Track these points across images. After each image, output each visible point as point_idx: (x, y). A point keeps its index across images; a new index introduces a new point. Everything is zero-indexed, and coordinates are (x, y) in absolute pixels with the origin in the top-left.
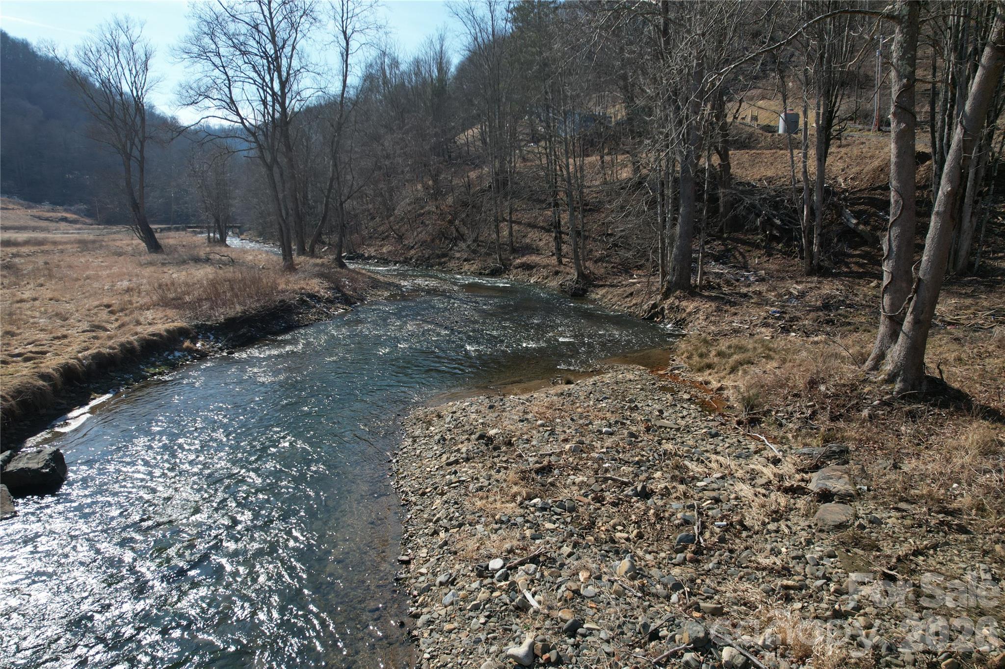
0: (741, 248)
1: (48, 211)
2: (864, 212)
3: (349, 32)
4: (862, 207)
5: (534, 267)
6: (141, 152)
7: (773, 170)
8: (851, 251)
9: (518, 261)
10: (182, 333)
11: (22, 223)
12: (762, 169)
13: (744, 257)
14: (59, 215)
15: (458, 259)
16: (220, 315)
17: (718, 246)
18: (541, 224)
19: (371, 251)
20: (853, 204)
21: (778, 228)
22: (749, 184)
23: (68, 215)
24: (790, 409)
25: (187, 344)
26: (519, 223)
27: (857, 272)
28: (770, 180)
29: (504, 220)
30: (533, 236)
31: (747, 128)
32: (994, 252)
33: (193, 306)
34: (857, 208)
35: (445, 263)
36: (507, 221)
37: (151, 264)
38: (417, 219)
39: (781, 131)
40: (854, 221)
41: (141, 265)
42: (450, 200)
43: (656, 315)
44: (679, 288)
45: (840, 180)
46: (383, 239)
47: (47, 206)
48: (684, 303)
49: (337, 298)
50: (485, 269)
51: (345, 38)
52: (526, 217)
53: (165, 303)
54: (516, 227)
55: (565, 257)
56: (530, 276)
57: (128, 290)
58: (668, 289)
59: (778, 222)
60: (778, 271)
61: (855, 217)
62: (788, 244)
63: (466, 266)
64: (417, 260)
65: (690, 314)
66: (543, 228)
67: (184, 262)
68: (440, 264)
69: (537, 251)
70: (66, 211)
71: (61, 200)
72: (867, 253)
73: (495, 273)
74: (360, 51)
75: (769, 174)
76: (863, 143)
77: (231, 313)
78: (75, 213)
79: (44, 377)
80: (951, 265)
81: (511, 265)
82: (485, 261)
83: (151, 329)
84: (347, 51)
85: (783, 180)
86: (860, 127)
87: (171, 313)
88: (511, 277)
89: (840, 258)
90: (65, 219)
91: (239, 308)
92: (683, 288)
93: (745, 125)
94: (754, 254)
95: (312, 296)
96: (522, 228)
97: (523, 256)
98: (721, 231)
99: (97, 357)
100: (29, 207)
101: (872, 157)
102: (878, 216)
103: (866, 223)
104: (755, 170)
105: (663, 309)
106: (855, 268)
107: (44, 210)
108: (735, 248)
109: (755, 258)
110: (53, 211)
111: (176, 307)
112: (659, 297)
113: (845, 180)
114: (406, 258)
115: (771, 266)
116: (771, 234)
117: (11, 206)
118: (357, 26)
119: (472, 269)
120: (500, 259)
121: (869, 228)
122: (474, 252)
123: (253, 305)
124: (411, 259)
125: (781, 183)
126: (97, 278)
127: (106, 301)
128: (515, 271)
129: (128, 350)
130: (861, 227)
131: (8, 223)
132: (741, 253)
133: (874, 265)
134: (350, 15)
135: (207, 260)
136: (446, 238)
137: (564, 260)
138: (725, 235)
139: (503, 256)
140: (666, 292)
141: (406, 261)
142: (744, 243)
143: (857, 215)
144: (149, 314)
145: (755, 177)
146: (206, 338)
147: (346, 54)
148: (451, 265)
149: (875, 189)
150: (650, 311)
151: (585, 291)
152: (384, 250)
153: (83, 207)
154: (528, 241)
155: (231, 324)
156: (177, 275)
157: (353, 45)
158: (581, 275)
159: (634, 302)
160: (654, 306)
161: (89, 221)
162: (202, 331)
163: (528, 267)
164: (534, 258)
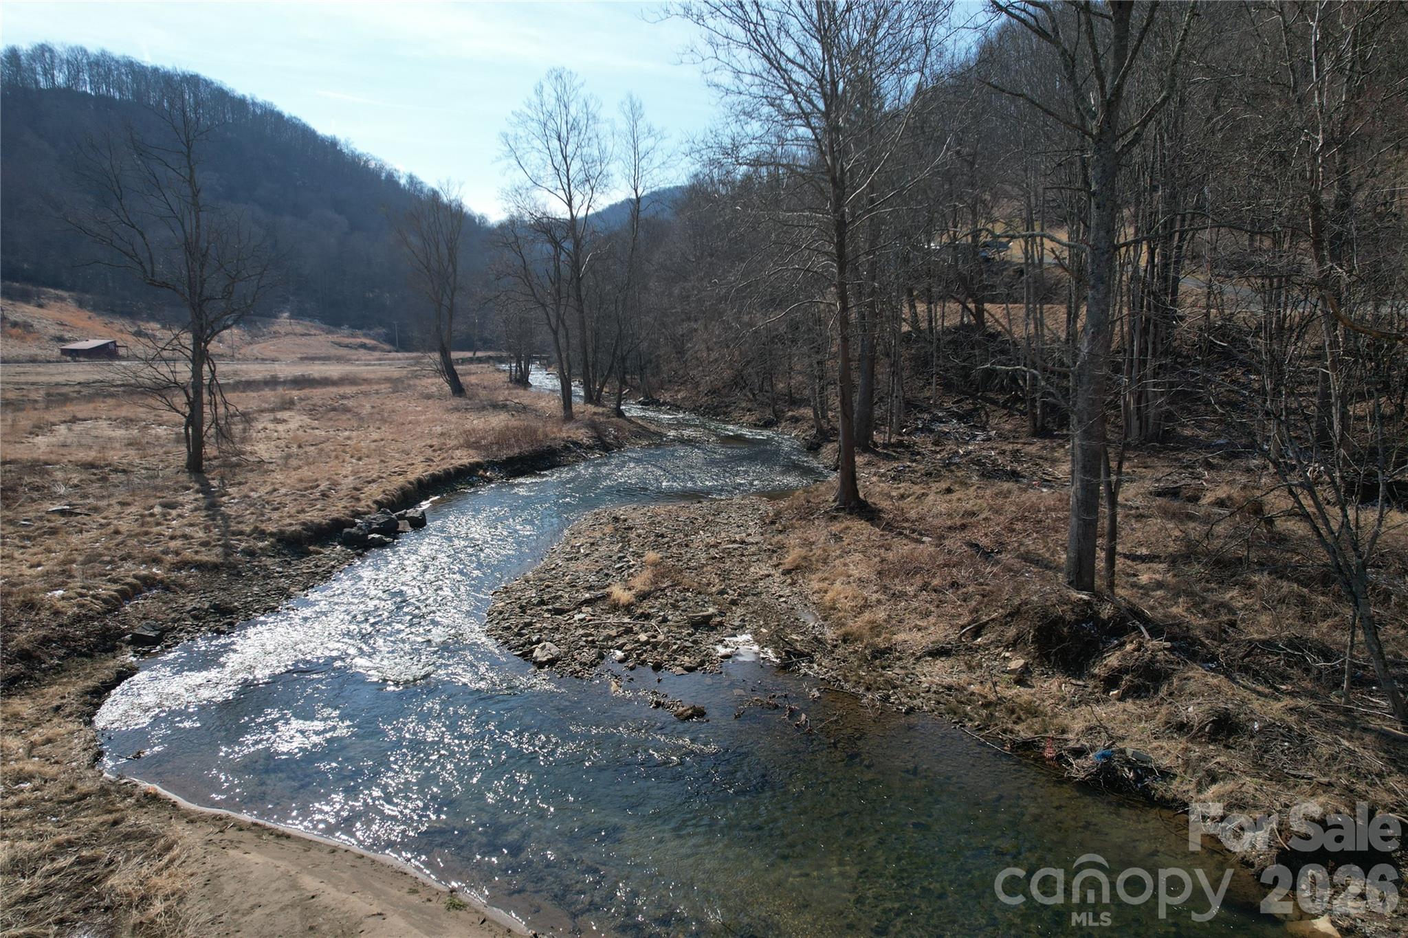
1: (348, 337)
6: (451, 300)
9: (790, 413)
10: (478, 465)
11: (323, 352)
13: (988, 416)
14: (359, 340)
15: (743, 409)
16: (504, 454)
19: (666, 396)
23: (367, 341)
25: (481, 472)
33: (487, 448)
37: (457, 409)
41: (448, 410)
47: (346, 330)
49: (597, 445)
50: (760, 420)
53: (469, 445)
56: (795, 428)
57: (442, 434)
59: (1021, 383)
60: (1010, 431)
63: (747, 417)
67: (484, 408)
70: (365, 335)
71: (360, 324)
73: (768, 425)
77: (511, 454)
78: (374, 338)
79: (410, 483)
80: (1143, 431)
81: (783, 417)
83: (460, 462)
87: (472, 452)
88: (780, 429)
90: (364, 346)
91: (517, 451)
94: (998, 414)
95: (575, 443)
99: (433, 475)
100: (329, 332)
107: (343, 336)
108: (983, 407)
109: (997, 417)
110: (353, 336)
111: (476, 449)
115: (1007, 426)
117: (313, 332)
120: (774, 411)
123: (527, 448)
124: (700, 407)
126: (417, 423)
127: (429, 442)
129: (447, 473)
131: (312, 352)
132: (986, 413)
135: (504, 407)
141: (696, 409)
142: (992, 402)
144: (458, 453)
146: (493, 470)
151: (819, 446)
153: (382, 331)
155: (510, 461)
156: (476, 422)
161: (387, 347)
162: (491, 465)
163: (796, 420)
164: (806, 411)
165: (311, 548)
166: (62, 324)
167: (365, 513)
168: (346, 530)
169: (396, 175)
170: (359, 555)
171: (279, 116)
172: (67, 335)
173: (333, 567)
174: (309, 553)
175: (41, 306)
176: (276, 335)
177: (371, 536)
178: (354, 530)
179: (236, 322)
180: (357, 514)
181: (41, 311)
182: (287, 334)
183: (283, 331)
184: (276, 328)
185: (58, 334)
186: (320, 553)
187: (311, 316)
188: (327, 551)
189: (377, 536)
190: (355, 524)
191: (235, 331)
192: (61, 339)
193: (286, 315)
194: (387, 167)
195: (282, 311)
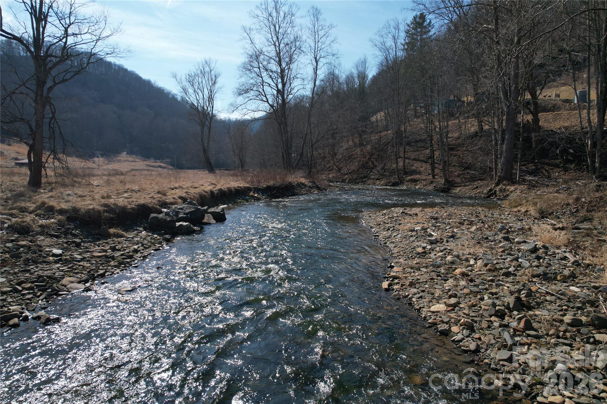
0: (547, 167)
1: (153, 162)
3: (318, 58)
5: (418, 180)
6: (210, 123)
7: (569, 122)
9: (409, 178)
10: (249, 189)
11: (141, 168)
12: (561, 122)
13: (548, 172)
14: (158, 164)
15: (373, 179)
16: (264, 184)
17: (531, 167)
18: (422, 159)
21: (571, 154)
22: (552, 131)
23: (162, 164)
24: (564, 211)
25: (251, 193)
26: (409, 159)
28: (566, 128)
29: (400, 157)
30: (417, 165)
31: (552, 102)
35: (365, 181)
36: (402, 158)
38: (350, 158)
39: (576, 102)
42: (369, 147)
43: (492, 195)
44: (505, 180)
46: (330, 171)
47: (152, 160)
48: (508, 187)
49: (314, 187)
50: (389, 183)
51: (316, 61)
52: (413, 155)
54: (407, 161)
55: (436, 175)
56: (416, 185)
58: (499, 180)
62: (578, 164)
63: (378, 182)
64: (349, 180)
65: (512, 192)
66: (423, 161)
68: (362, 182)
69: (420, 173)
70: (161, 162)
71: (158, 158)
73: (396, 184)
74: (323, 68)
75: (566, 124)
77: (269, 184)
78: (165, 163)
81: (404, 180)
82: (389, 179)
84: (317, 67)
85: (575, 127)
88: (405, 186)
90: (160, 167)
92: (508, 180)
93: (551, 100)
94: (555, 171)
95: (302, 184)
96: (411, 161)
97: (411, 175)
98: (534, 158)
100: (145, 161)
104: (556, 123)
105: (496, 191)
107: (151, 162)
108: (543, 168)
109: (556, 172)
110: (155, 162)
112: (493, 185)
115: (567, 177)
116: (567, 159)
117: (137, 160)
118: (323, 54)
119: (382, 183)
120: (398, 178)
122: (382, 175)
124: (346, 180)
125: (574, 129)
128: (407, 183)
131: (136, 168)
132: (546, 171)
134: (319, 49)
136: (366, 168)
137: (436, 177)
138: (536, 161)
139: (400, 176)
140: (497, 182)
141: (343, 181)
142: (549, 164)
145: (556, 127)
146: (259, 193)
147: (316, 70)
148: (369, 182)
150: (488, 193)
151: (449, 189)
152: (330, 176)
153: (169, 160)
154: (414, 168)
155: (269, 188)
157: (320, 64)
158: (447, 181)
159: (478, 191)
160: (491, 190)
161: (171, 167)
162: (257, 190)
163: (415, 181)
164: (417, 176)
165: (112, 231)
166: (18, 153)
167: (172, 204)
168: (153, 215)
169: (176, 96)
170: (168, 241)
171: (126, 70)
172: (20, 157)
173: (136, 251)
174: (108, 236)
175: (10, 145)
176: (120, 161)
177: (178, 224)
178: (161, 216)
179: (102, 156)
180: (164, 204)
181: (9, 147)
182: (125, 161)
183: (123, 159)
184: (119, 158)
185: (15, 157)
186: (122, 236)
187: (136, 154)
188: (130, 235)
189: (185, 224)
190: (161, 212)
191: (101, 159)
192: (16, 159)
193: (125, 153)
194: (172, 93)
195: (123, 152)
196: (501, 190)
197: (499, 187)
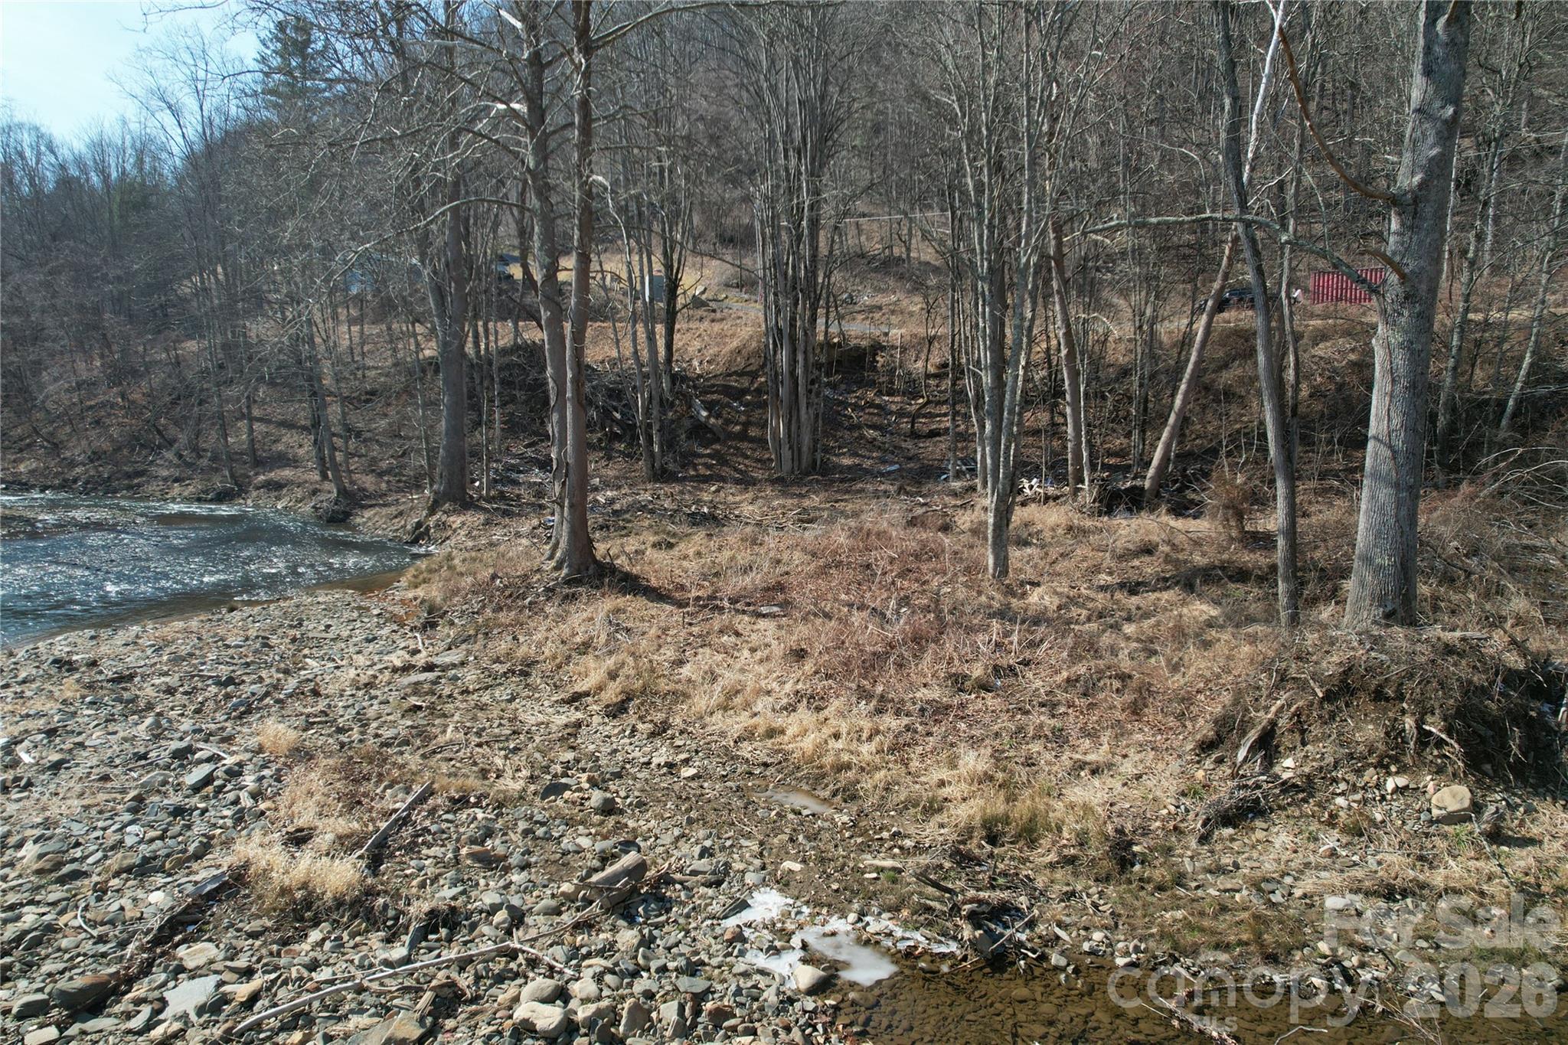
2: (718, 402)
4: (715, 397)
5: (285, 485)
8: (701, 450)
9: (262, 478)
12: (606, 348)
15: (165, 479)
18: (303, 423)
20: (705, 392)
21: (617, 422)
26: (265, 421)
27: (704, 476)
28: (613, 362)
30: (289, 440)
32: (840, 448)
34: (709, 397)
35: (139, 485)
36: (246, 418)
39: (647, 298)
40: (704, 414)
43: (420, 536)
44: (448, 500)
45: (696, 363)
46: (21, 450)
48: (451, 518)
50: (206, 492)
52: (279, 413)
54: (260, 427)
56: (278, 498)
58: (435, 502)
59: (618, 416)
60: (617, 478)
61: (706, 409)
62: (630, 445)
63: (177, 488)
64: (87, 482)
65: (456, 529)
66: (304, 428)
68: (129, 488)
69: (293, 462)
72: (717, 452)
73: (222, 497)
75: (614, 354)
76: (740, 318)
80: (796, 463)
81: (250, 483)
82: (209, 480)
85: (630, 362)
86: (746, 297)
88: (249, 502)
89: (687, 459)
92: (453, 500)
93: (602, 287)
94: (591, 457)
96: (272, 429)
97: (271, 471)
101: (733, 336)
102: (732, 408)
103: (718, 416)
104: (597, 349)
105: (428, 528)
106: (702, 470)
109: (591, 462)
112: (424, 513)
113: (701, 363)
114: (65, 480)
115: (610, 473)
116: (610, 431)
119: (186, 494)
120: (232, 476)
121: (720, 422)
122: (191, 467)
124: (75, 481)
125: (627, 366)
128: (254, 494)
130: (712, 420)
133: (722, 465)
136: (142, 446)
139: (238, 472)
140: (432, 506)
141: (65, 485)
143: (709, 406)
145: (596, 358)
148: (150, 488)
149: (730, 375)
151: (347, 515)
152: (22, 468)
154: (280, 447)
158: (343, 492)
160: (419, 525)
163: (276, 486)
164: (287, 473)
196: (437, 526)
197: (435, 518)
